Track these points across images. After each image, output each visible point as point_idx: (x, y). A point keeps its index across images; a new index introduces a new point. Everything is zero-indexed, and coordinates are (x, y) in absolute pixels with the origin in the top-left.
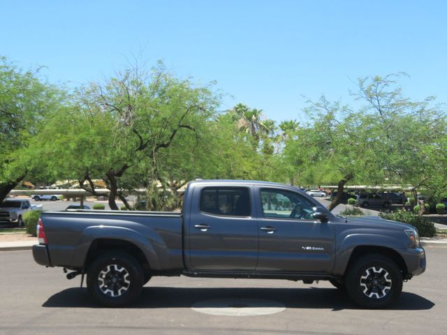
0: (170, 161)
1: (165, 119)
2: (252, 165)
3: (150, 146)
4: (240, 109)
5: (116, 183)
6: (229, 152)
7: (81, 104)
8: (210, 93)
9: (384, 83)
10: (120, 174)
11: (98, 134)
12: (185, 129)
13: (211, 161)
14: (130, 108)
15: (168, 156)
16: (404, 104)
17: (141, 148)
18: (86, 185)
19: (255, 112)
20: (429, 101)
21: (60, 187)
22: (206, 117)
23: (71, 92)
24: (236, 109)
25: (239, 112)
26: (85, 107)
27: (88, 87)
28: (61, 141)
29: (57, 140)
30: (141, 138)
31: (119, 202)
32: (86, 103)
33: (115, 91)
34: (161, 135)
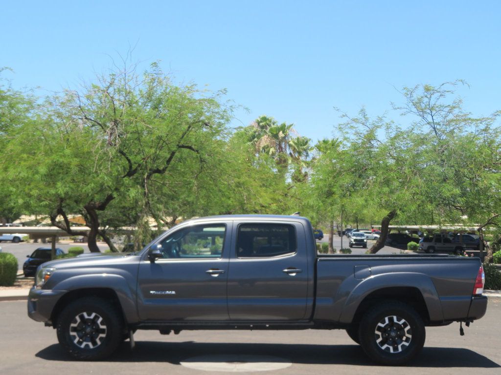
0: (166, 190)
1: (160, 138)
2: (272, 196)
3: (141, 171)
4: (264, 124)
5: (97, 218)
6: (242, 180)
7: (53, 118)
8: (218, 106)
9: (439, 94)
10: (102, 207)
11: (76, 156)
12: (186, 150)
13: (220, 191)
14: (116, 122)
15: (164, 184)
16: (465, 120)
17: (130, 174)
18: (59, 222)
19: (283, 128)
20: (498, 117)
21: (24, 224)
22: (213, 134)
23: (40, 102)
24: (259, 123)
25: (262, 127)
26: (58, 120)
27: (63, 97)
28: (27, 163)
29: (23, 163)
30: (129, 161)
31: (101, 245)
32: (60, 115)
33: (97, 101)
34: (156, 158)
